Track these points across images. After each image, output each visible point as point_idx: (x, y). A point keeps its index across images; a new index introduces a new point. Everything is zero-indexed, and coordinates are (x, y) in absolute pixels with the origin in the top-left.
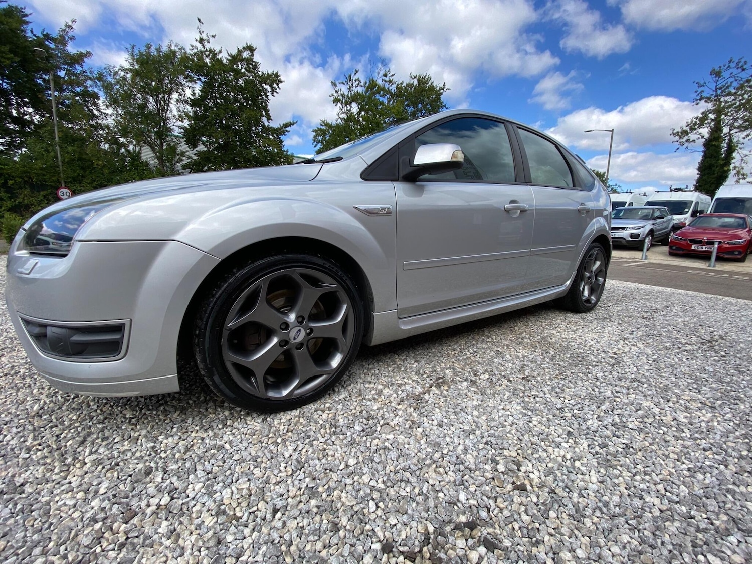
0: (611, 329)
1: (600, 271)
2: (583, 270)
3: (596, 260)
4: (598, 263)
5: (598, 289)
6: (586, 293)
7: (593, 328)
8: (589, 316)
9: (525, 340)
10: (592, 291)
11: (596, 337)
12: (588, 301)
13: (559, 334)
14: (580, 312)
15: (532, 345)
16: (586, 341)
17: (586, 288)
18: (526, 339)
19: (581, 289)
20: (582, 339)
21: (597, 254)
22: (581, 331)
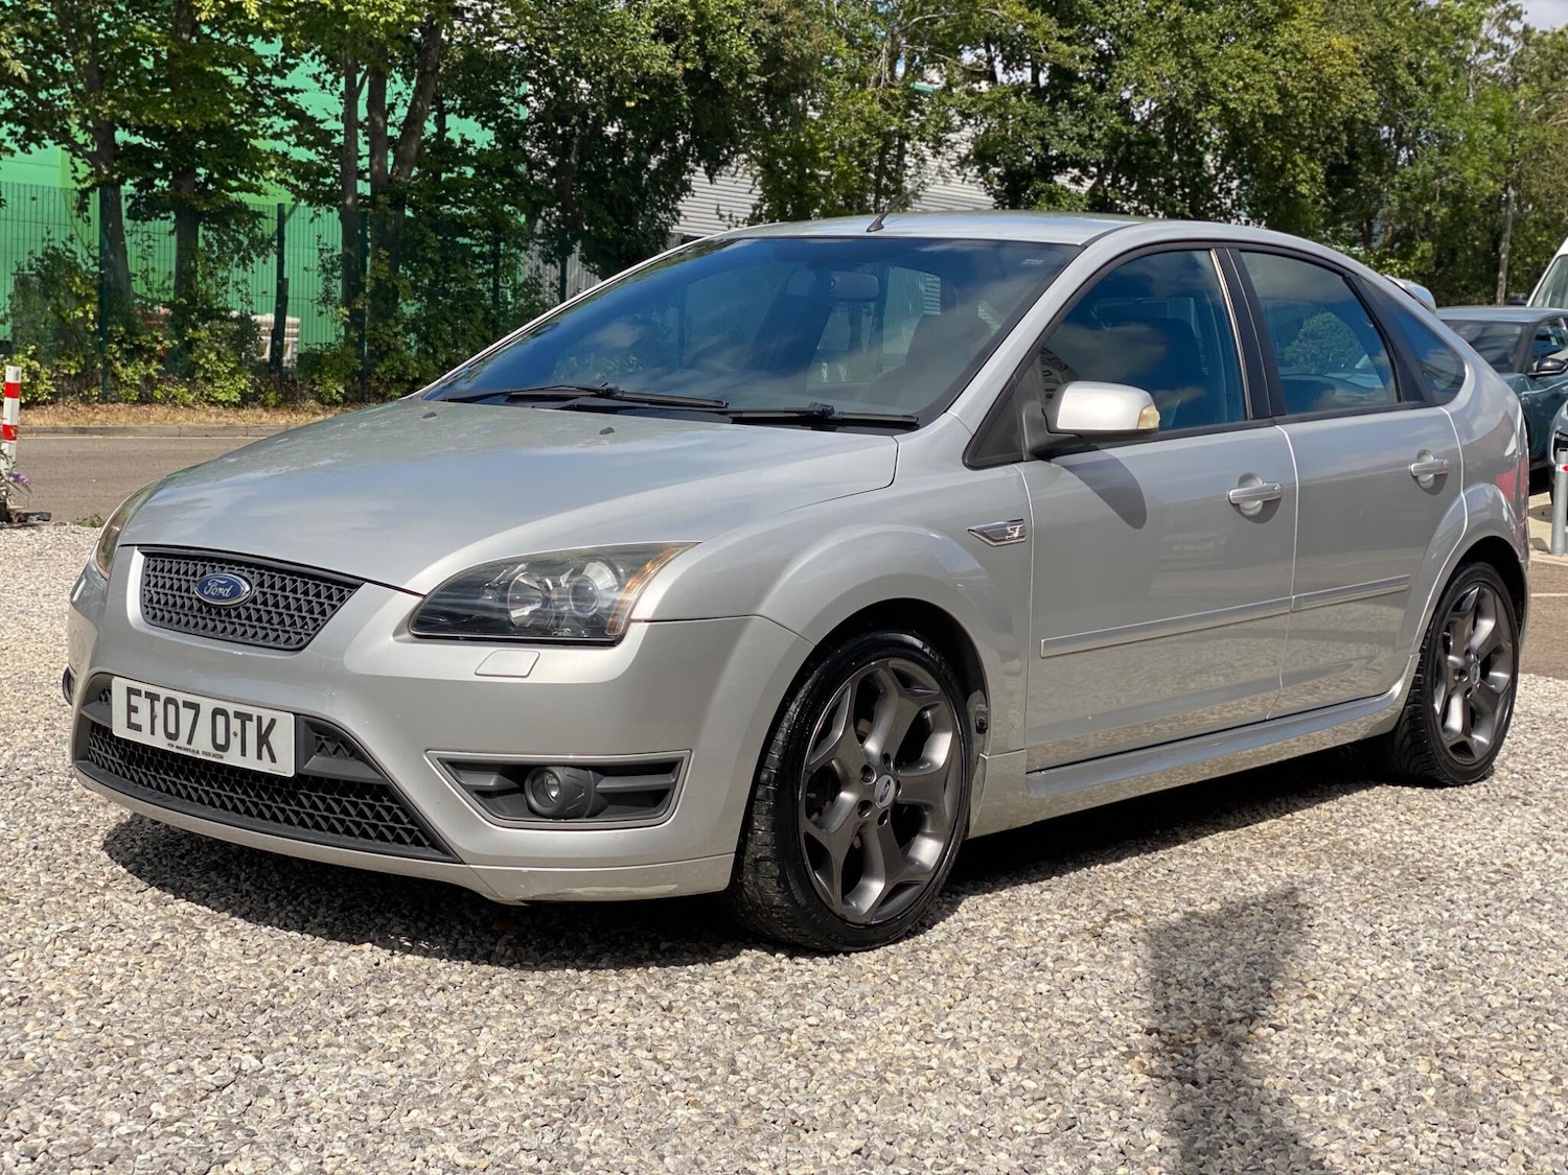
0: (1520, 821)
1: (1498, 650)
2: (1440, 651)
3: (1478, 612)
4: (1487, 626)
5: (1491, 707)
6: (1456, 721)
7: (1470, 821)
8: (1467, 794)
9: (1290, 849)
10: (1472, 718)
11: (1473, 838)
12: (1463, 748)
13: (1377, 835)
14: (1442, 786)
15: (1308, 857)
16: (1444, 847)
17: (1456, 705)
18: (1293, 845)
19: (1438, 707)
20: (1435, 844)
21: (1480, 596)
22: (1437, 827)
